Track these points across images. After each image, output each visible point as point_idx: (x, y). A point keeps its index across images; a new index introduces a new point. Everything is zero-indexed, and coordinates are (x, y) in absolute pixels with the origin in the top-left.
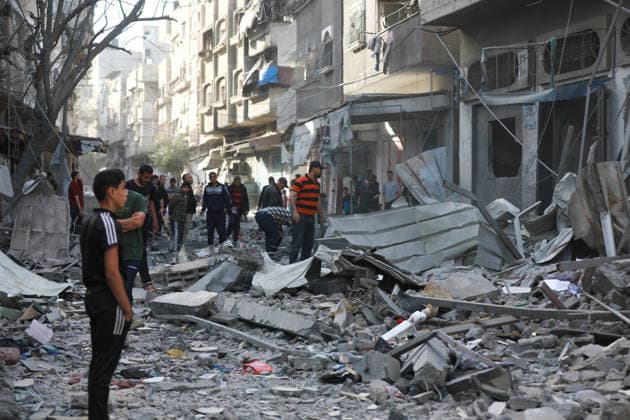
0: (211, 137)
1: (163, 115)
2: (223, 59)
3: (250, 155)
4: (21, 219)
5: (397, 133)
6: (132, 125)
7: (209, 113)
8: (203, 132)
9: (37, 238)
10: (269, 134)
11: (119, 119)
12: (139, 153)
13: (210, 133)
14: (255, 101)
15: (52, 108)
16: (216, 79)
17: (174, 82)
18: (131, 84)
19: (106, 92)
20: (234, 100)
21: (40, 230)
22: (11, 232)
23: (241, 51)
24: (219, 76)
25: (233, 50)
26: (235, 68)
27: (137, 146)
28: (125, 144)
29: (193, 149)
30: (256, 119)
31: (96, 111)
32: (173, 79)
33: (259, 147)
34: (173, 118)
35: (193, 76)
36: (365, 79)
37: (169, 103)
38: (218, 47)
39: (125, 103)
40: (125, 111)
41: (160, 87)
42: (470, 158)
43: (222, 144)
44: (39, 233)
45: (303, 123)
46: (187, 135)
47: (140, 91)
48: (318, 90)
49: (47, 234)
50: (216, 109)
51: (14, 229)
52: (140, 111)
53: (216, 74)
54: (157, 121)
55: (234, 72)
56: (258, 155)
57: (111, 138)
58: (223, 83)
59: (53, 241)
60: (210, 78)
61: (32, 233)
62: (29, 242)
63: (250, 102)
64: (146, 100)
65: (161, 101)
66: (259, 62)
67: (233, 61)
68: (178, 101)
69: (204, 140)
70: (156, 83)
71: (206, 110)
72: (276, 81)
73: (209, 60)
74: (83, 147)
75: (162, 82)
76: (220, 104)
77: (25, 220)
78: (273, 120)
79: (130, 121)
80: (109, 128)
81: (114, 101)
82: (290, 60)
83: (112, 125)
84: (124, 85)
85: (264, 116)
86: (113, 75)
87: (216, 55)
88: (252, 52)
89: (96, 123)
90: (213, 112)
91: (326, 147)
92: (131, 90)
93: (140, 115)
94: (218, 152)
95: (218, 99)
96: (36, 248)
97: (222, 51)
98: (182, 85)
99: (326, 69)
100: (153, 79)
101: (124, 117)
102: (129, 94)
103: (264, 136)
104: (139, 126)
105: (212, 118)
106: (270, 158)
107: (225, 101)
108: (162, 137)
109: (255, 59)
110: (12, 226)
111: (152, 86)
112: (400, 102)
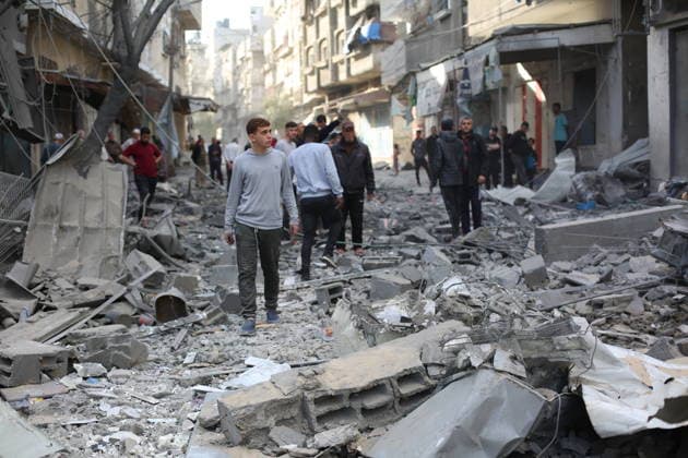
0: (314, 96)
1: (269, 80)
2: (325, 22)
3: (353, 111)
4: (44, 206)
5: (534, 76)
6: (242, 90)
7: (312, 73)
8: (306, 92)
9: (71, 238)
10: (371, 90)
11: (231, 86)
12: (250, 114)
13: (312, 93)
14: (357, 58)
15: (132, 47)
16: (319, 41)
17: (278, 50)
18: (240, 54)
19: (220, 64)
20: (336, 59)
21: (75, 223)
22: (25, 228)
23: (341, 13)
24: (321, 37)
25: (334, 12)
26: (336, 28)
27: (247, 108)
28: (237, 106)
29: (297, 108)
30: (358, 76)
31: (212, 81)
32: (277, 47)
33: (362, 103)
34: (278, 82)
35: (295, 42)
36: (500, 15)
37: (274, 68)
38: (320, 10)
39: (236, 72)
40: (236, 77)
41: (266, 53)
42: (667, 97)
43: (324, 101)
44: (73, 229)
45: (428, 68)
46: (291, 95)
47: (248, 60)
48: (433, 37)
49: (87, 230)
50: (319, 69)
51: (30, 224)
52: (249, 76)
53: (318, 37)
54: (263, 85)
55: (336, 32)
56: (360, 110)
57: (224, 102)
58: (324, 45)
59: (95, 243)
60: (312, 40)
61: (62, 228)
62: (57, 245)
63: (352, 60)
64: (255, 66)
65: (266, 67)
66: (360, 21)
67: (334, 23)
68: (282, 66)
69: (307, 99)
70: (262, 52)
71: (309, 70)
72: (379, 38)
73: (310, 23)
74: (191, 105)
75: (268, 50)
76: (323, 64)
77: (49, 208)
78: (377, 75)
79: (241, 86)
80: (223, 93)
81: (227, 70)
82: (394, 14)
83: (225, 92)
84: (235, 55)
85: (367, 72)
86: (225, 47)
87: (317, 18)
88: (353, 12)
89: (212, 90)
90: (317, 72)
91: (466, 92)
92: (242, 59)
93: (249, 82)
94: (322, 109)
95: (320, 59)
96: (67, 255)
97: (323, 14)
98: (285, 50)
99: (442, 14)
100: (259, 48)
101: (236, 83)
102: (239, 63)
103: (366, 92)
104: (248, 90)
105: (315, 77)
106: (373, 112)
107: (327, 61)
108: (269, 97)
109: (356, 18)
110: (28, 220)
111: (259, 55)
112: (557, 34)
